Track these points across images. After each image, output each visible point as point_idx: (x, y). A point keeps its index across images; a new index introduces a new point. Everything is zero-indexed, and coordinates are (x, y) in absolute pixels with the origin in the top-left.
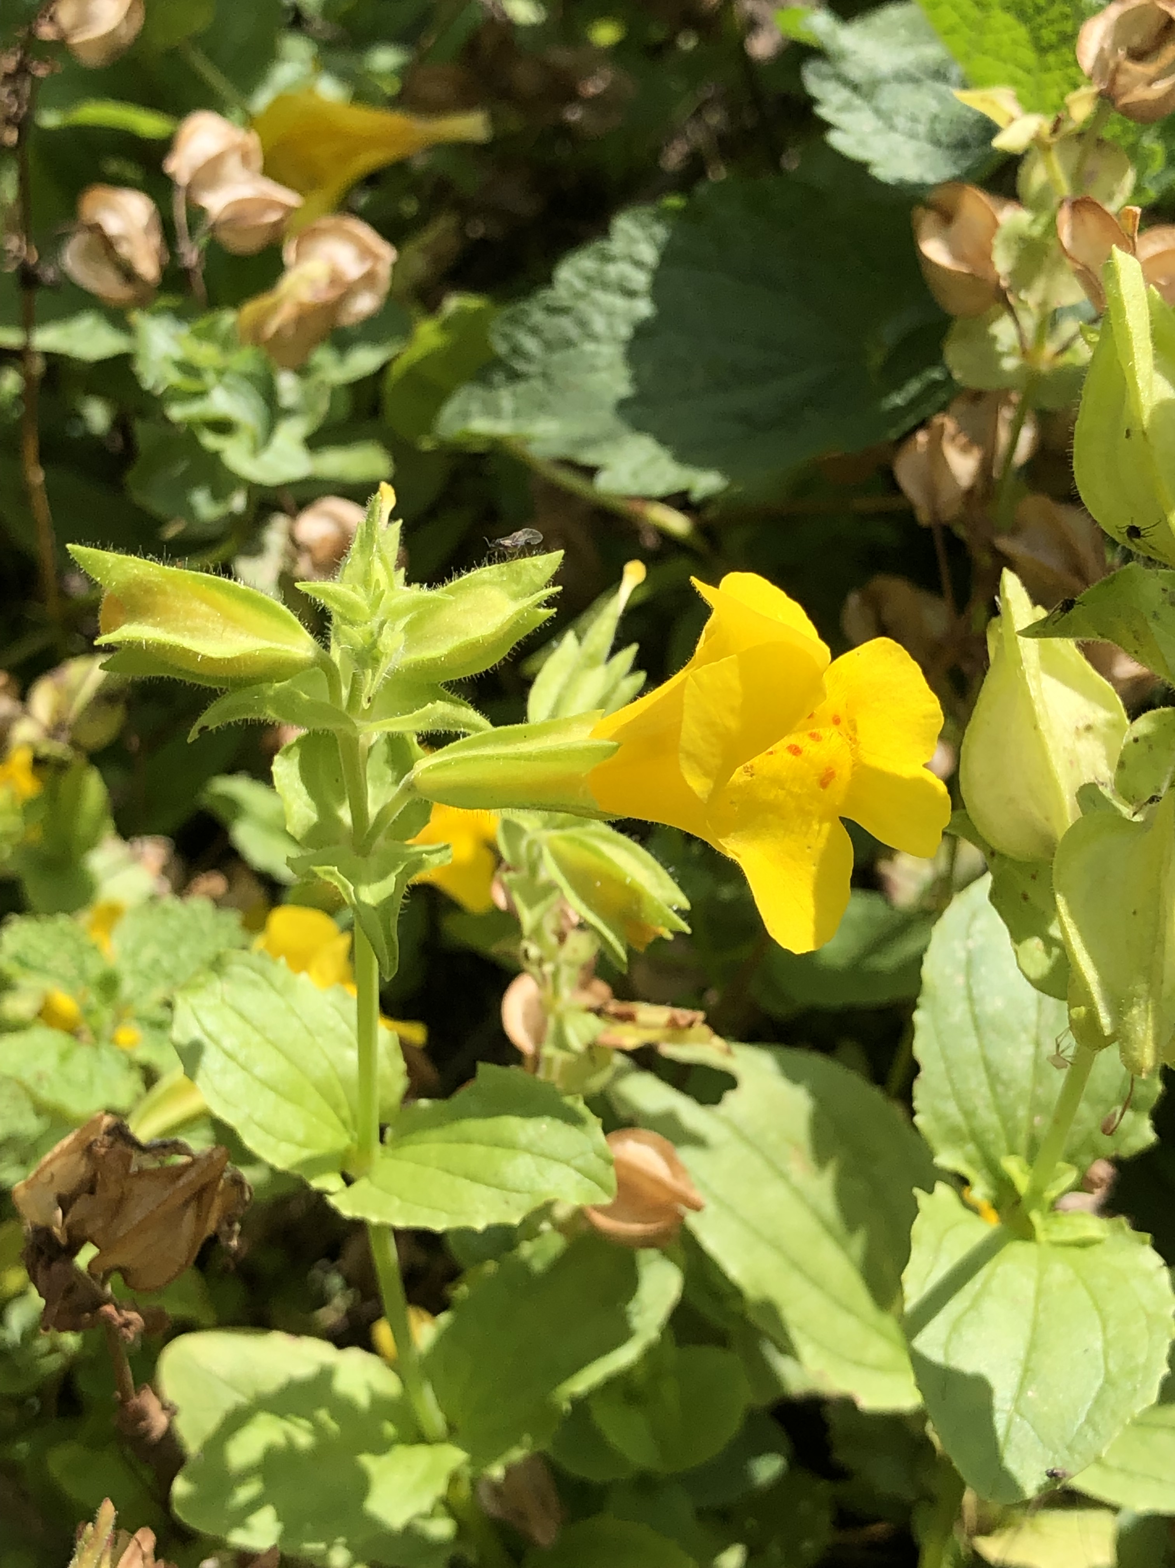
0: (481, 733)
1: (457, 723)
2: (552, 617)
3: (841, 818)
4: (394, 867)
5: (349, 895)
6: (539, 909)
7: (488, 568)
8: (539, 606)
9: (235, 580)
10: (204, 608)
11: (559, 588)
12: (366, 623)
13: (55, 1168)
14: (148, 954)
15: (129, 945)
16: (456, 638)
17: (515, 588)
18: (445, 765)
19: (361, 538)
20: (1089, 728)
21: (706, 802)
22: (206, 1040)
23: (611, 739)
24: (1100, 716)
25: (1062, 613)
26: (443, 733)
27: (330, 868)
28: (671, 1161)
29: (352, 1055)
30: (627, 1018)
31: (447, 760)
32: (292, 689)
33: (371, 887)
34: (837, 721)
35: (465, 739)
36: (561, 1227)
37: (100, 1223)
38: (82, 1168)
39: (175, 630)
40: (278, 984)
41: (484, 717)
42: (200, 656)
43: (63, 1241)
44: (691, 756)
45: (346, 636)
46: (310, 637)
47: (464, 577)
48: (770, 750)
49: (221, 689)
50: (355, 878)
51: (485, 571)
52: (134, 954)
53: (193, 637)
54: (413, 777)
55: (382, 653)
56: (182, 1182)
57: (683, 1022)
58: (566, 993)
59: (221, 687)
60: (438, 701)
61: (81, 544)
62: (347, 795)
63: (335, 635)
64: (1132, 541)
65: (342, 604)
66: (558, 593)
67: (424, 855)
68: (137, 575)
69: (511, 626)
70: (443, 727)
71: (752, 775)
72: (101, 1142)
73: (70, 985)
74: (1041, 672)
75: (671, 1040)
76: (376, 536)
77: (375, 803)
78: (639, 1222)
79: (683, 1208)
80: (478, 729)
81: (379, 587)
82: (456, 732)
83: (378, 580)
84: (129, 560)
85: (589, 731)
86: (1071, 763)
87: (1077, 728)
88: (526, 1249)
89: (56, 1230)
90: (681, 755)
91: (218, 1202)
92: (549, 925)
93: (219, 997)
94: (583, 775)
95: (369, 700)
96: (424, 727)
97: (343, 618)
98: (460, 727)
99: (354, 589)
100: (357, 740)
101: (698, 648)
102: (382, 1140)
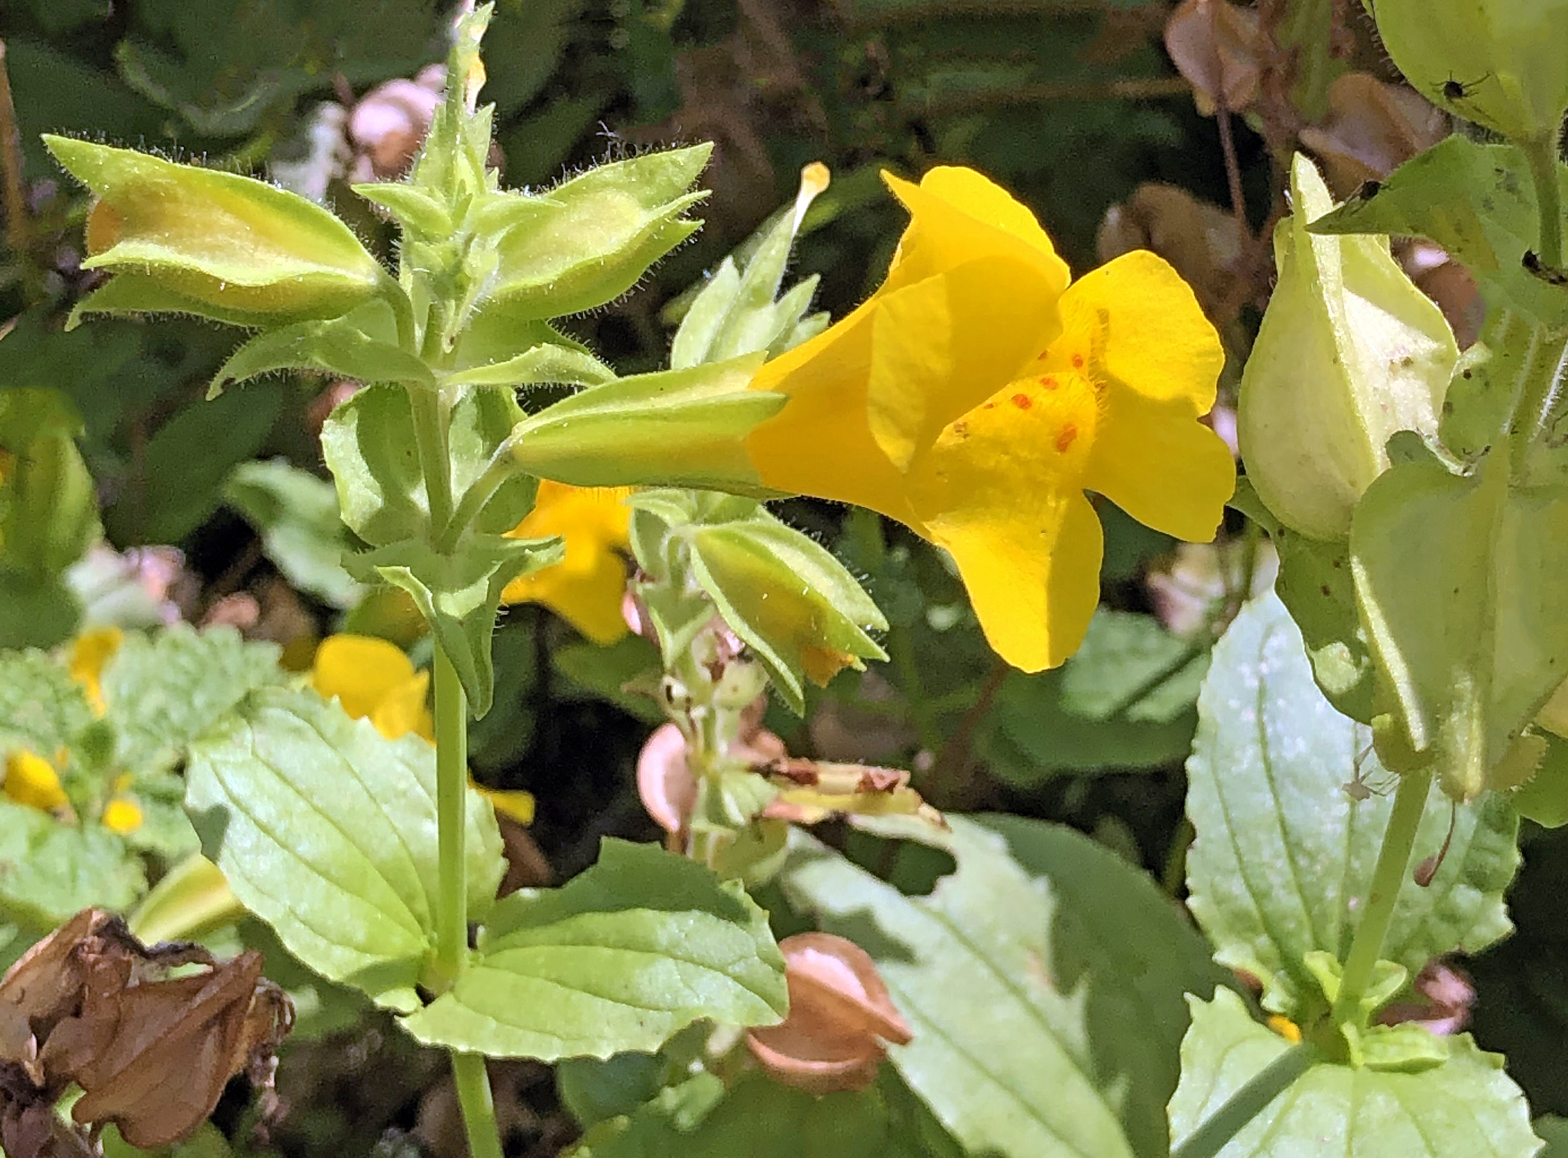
0: (600, 386)
1: (572, 374)
2: (698, 231)
3: (1085, 491)
4: (486, 570)
5: (426, 605)
6: (685, 632)
7: (611, 165)
8: (681, 216)
9: (271, 182)
10: (227, 220)
11: (707, 193)
12: (447, 239)
13: (24, 982)
14: (152, 701)
15: (124, 691)
16: (568, 258)
17: (649, 191)
18: (555, 428)
19: (440, 126)
20: (1407, 363)
21: (904, 472)
22: (233, 809)
23: (776, 390)
24: (1423, 346)
25: (1363, 201)
26: (552, 386)
27: (401, 568)
28: (864, 975)
29: (431, 829)
30: (808, 779)
31: (556, 422)
32: (349, 328)
33: (455, 594)
34: (1078, 363)
35: (582, 393)
36: (717, 1067)
37: (89, 1056)
38: (64, 982)
39: (189, 249)
40: (330, 732)
41: (607, 365)
42: (223, 284)
43: (38, 1080)
44: (884, 410)
45: (420, 256)
46: (371, 258)
47: (579, 177)
48: (988, 402)
49: (252, 329)
50: (435, 584)
51: (606, 169)
52: (132, 703)
53: (213, 258)
54: (511, 445)
55: (469, 278)
56: (199, 999)
57: (880, 785)
58: (722, 747)
59: (251, 325)
60: (544, 344)
61: (61, 134)
62: (423, 475)
63: (405, 255)
64: (1451, 102)
65: (414, 213)
66: (705, 198)
67: (527, 551)
68: (139, 176)
69: (643, 244)
70: (553, 378)
71: (965, 436)
72: (89, 947)
73: (44, 744)
74: (1344, 289)
75: (863, 809)
76: (460, 123)
77: (460, 484)
78: (823, 1060)
79: (883, 1041)
80: (596, 380)
81: (465, 190)
82: (570, 385)
83: (462, 182)
84: (129, 154)
85: (748, 380)
86: (1384, 407)
87: (1392, 363)
88: (670, 1098)
89: (28, 1066)
90: (870, 409)
91: (248, 1027)
92: (700, 654)
93: (250, 751)
94: (741, 438)
95: (452, 340)
96: (525, 379)
97: (416, 232)
98: (575, 379)
99: (431, 194)
100: (436, 396)
101: (892, 268)
102: (472, 944)
